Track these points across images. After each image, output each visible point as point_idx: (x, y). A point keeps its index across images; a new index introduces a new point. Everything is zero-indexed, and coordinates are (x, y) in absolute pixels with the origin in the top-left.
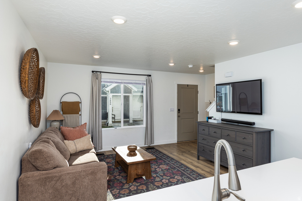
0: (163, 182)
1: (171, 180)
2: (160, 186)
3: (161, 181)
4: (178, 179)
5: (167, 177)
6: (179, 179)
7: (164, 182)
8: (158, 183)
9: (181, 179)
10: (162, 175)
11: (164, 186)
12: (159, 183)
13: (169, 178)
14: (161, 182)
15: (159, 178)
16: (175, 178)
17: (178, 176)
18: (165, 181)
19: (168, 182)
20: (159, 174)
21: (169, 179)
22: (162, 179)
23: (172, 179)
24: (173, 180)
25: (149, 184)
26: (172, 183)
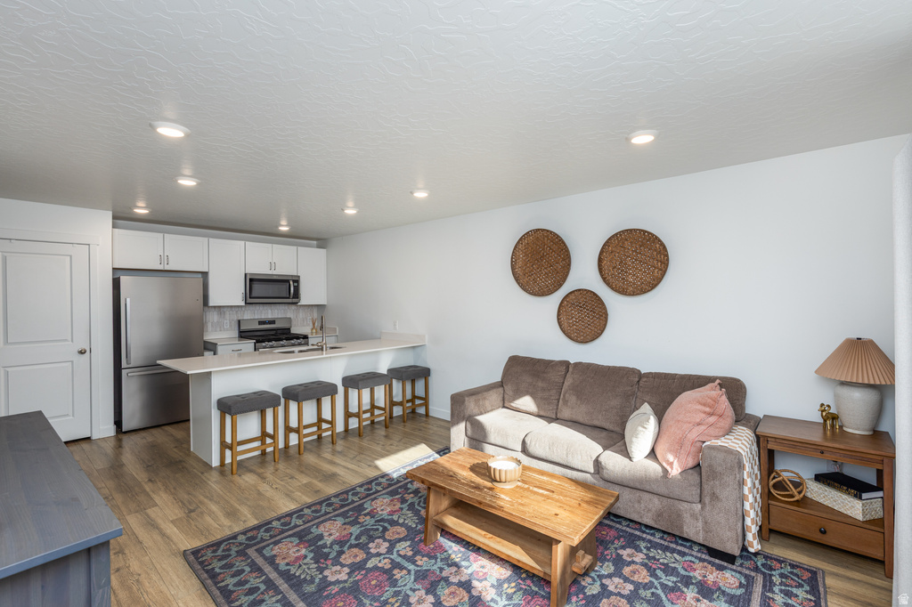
0: (385, 540)
1: (361, 556)
2: (389, 527)
3: (392, 544)
4: (338, 568)
5: (376, 568)
6: (335, 568)
7: (381, 540)
8: (398, 533)
9: (326, 568)
10: (398, 574)
11: (378, 529)
12: (397, 536)
13: (370, 565)
14: (389, 541)
15: (401, 553)
16: (347, 570)
17: (338, 582)
18: (378, 546)
19: (371, 545)
20: (409, 571)
21: (369, 556)
22: (390, 550)
23: (358, 559)
24: (356, 556)
25: (419, 527)
26: (356, 546)
